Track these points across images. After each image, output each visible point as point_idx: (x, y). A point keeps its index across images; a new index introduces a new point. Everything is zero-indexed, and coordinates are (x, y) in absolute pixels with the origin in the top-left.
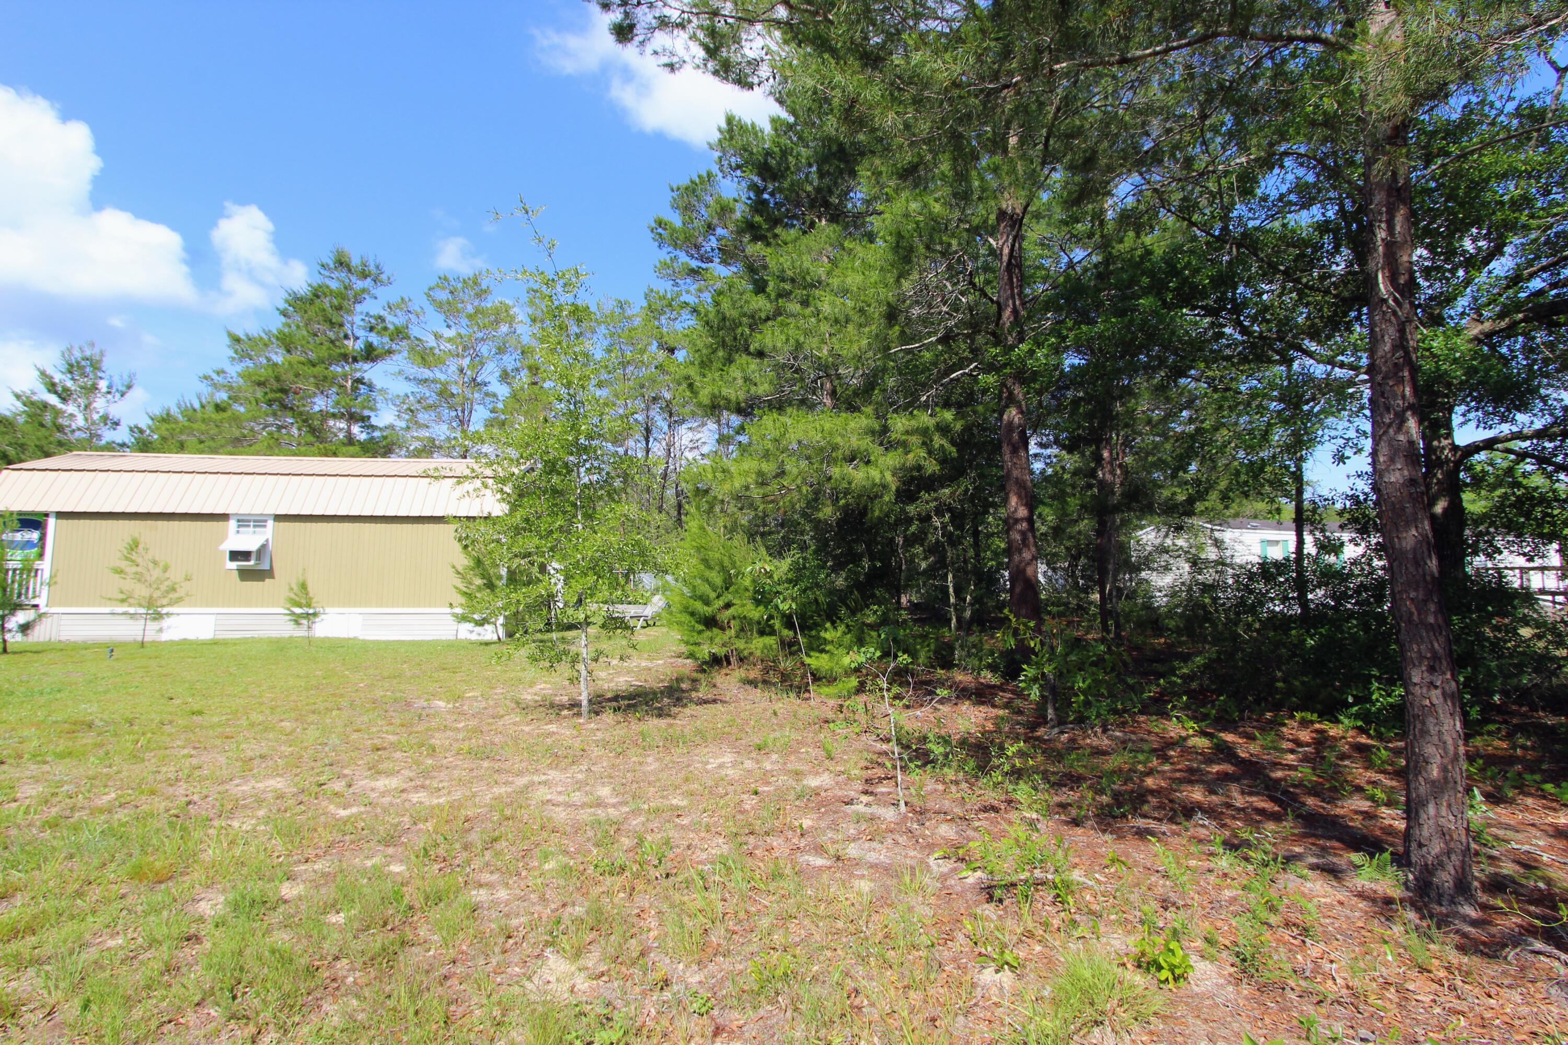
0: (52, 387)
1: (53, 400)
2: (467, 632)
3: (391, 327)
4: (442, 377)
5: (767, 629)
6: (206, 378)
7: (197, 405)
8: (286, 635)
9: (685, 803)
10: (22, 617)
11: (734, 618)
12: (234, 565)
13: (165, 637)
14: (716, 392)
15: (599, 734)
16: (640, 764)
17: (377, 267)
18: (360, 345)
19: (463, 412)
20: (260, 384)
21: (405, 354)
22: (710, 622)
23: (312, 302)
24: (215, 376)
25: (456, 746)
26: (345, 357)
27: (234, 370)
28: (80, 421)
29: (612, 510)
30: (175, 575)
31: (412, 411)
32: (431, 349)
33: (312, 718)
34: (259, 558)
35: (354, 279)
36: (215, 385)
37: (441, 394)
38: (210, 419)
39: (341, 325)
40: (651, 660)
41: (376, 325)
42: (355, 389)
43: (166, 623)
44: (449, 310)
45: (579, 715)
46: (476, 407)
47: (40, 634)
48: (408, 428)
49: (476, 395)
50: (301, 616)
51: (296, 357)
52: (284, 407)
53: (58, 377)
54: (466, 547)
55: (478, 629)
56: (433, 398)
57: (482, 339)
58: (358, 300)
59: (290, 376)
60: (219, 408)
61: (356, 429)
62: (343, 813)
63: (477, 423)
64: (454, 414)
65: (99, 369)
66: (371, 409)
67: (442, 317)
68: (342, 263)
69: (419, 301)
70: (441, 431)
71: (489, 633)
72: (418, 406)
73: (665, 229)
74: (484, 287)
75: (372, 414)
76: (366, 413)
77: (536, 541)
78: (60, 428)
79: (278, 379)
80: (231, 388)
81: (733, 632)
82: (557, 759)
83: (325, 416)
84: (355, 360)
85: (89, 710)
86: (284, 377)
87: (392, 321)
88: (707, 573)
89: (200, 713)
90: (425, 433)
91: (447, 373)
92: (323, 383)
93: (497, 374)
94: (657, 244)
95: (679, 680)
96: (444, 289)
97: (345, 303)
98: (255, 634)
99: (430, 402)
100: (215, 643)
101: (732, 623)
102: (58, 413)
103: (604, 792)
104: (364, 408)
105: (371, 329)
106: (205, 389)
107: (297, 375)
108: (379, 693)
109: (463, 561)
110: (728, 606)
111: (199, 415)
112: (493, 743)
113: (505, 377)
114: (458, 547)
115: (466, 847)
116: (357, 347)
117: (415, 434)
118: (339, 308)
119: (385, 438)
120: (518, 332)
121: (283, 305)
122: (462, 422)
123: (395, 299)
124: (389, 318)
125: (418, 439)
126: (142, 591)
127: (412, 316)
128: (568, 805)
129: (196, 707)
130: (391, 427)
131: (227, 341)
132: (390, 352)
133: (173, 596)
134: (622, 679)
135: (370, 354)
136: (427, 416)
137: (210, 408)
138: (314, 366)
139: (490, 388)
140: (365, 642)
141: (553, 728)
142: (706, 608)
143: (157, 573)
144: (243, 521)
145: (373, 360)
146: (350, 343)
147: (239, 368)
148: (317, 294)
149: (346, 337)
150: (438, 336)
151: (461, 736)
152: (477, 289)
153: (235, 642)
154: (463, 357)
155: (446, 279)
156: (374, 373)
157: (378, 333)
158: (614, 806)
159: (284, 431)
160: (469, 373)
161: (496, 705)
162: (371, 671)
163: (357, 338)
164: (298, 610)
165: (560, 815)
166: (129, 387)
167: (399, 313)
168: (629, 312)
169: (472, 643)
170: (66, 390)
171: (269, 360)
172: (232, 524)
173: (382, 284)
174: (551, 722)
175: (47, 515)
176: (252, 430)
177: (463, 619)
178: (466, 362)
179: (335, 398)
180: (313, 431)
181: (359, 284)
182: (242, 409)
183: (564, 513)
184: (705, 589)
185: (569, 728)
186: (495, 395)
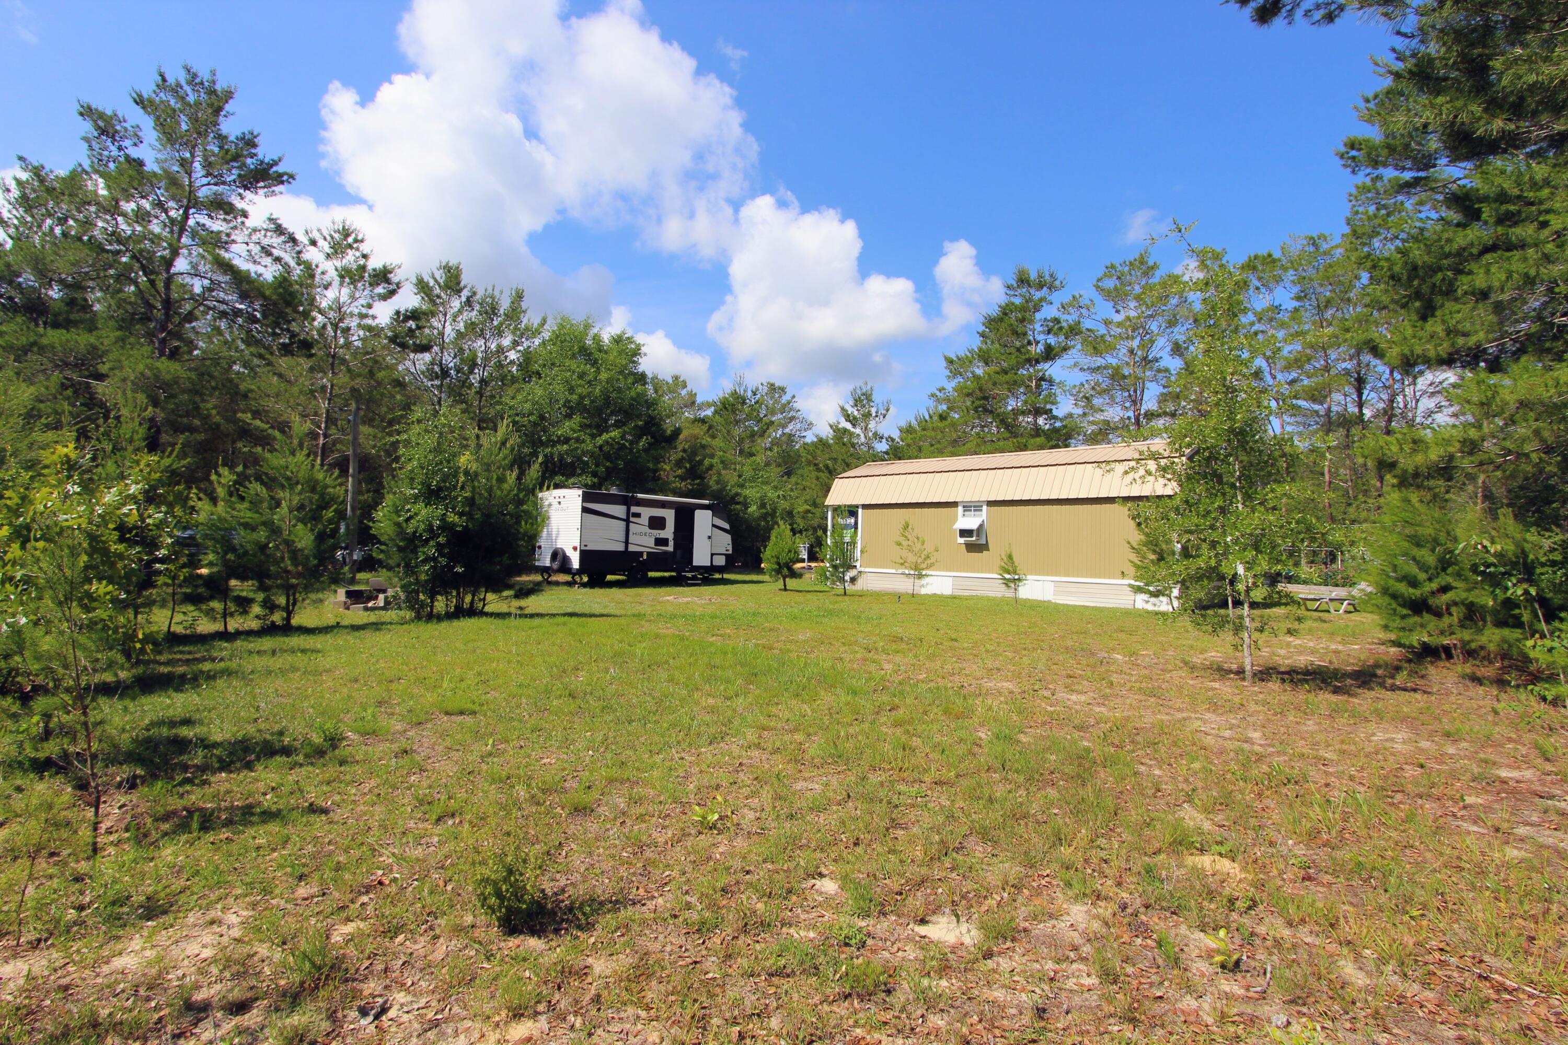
0: (848, 418)
1: (848, 426)
2: (1142, 602)
3: (1064, 324)
4: (1113, 361)
5: (1511, 621)
6: (933, 395)
7: (927, 417)
8: (999, 595)
9: (1335, 758)
10: (852, 573)
11: (1455, 604)
12: (961, 540)
13: (924, 591)
14: (1407, 351)
15: (1261, 696)
16: (1297, 723)
17: (1051, 276)
18: (1040, 348)
19: (1135, 391)
20: (968, 395)
21: (1079, 346)
22: (1419, 607)
23: (1001, 320)
24: (938, 393)
25: (1129, 685)
26: (1029, 361)
27: (950, 386)
28: (863, 439)
29: (1272, 491)
30: (929, 548)
31: (1087, 398)
32: (1102, 336)
33: (1024, 652)
34: (978, 535)
35: (1032, 291)
36: (938, 401)
37: (1112, 377)
38: (938, 427)
39: (1025, 334)
40: (1344, 645)
41: (1053, 327)
42: (1038, 386)
43: (924, 581)
44: (1116, 297)
45: (1244, 679)
46: (1148, 384)
47: (861, 585)
48: (1085, 414)
49: (1148, 373)
50: (1009, 580)
51: (993, 368)
52: (986, 410)
53: (850, 410)
54: (1139, 524)
55: (1153, 600)
56: (1105, 383)
57: (1151, 316)
58: (1037, 309)
59: (990, 385)
60: (942, 418)
61: (1041, 421)
62: (1049, 708)
63: (1150, 403)
64: (1126, 394)
65: (871, 400)
66: (1053, 403)
67: (1111, 304)
68: (1023, 281)
69: (1088, 293)
70: (1114, 414)
71: (1163, 605)
72: (1092, 392)
73: (1359, 150)
74: (1151, 263)
75: (1053, 407)
76: (1048, 407)
77: (1195, 520)
78: (853, 445)
79: (981, 389)
80: (949, 400)
81: (1455, 619)
82: (1214, 707)
83: (1016, 412)
84: (1037, 362)
85: (898, 630)
86: (985, 387)
87: (1067, 319)
88: (1416, 552)
89: (956, 640)
90: (1099, 417)
91: (1118, 358)
92: (1013, 386)
93: (1168, 349)
94: (1349, 170)
95: (1377, 666)
96: (1111, 276)
97: (1027, 315)
98: (978, 593)
99: (1104, 386)
100: (954, 597)
101: (1454, 610)
102: (851, 434)
103: (1256, 735)
104: (1046, 403)
105: (1049, 332)
106: (931, 403)
107: (995, 384)
108: (1070, 643)
109: (1136, 537)
110: (1445, 589)
111: (930, 425)
112: (1160, 687)
113: (1177, 350)
114: (1132, 524)
115: (1133, 742)
116: (1038, 351)
117: (1091, 419)
118: (1022, 320)
119: (1065, 427)
120: (1189, 300)
121: (982, 328)
122: (1134, 402)
123: (1067, 299)
124: (1063, 317)
125: (1093, 423)
126: (911, 558)
127: (1084, 311)
128: (1218, 736)
129: (953, 636)
130: (1070, 415)
131: (944, 364)
132: (1065, 349)
133: (929, 562)
134: (1302, 658)
135: (1050, 354)
136: (1101, 400)
137: (936, 418)
138: (1006, 373)
139: (1162, 364)
140: (1057, 605)
141: (1216, 685)
142: (1411, 590)
143: (918, 546)
144: (967, 507)
145: (1052, 359)
146: (1032, 348)
147: (953, 383)
148: (1006, 311)
149: (1029, 343)
150: (1107, 323)
151: (1133, 679)
152: (1144, 268)
153: (967, 598)
154: (1133, 338)
155: (1113, 267)
156: (1055, 370)
157: (1055, 334)
158: (1261, 745)
159: (986, 430)
160: (1139, 353)
161: (1167, 662)
162: (1063, 627)
163: (1037, 343)
164: (1007, 576)
165: (1209, 741)
166: (888, 410)
167: (1071, 310)
168: (1324, 246)
169: (1148, 612)
170: (855, 418)
171: (973, 373)
172: (960, 509)
173: (1056, 289)
174: (1214, 680)
175: (857, 507)
176: (964, 432)
177: (1139, 590)
178: (1135, 343)
179: (1023, 398)
180: (1007, 426)
181: (1038, 295)
182: (957, 416)
183: (1224, 494)
184: (1414, 570)
185: (1231, 687)
186: (1167, 370)
